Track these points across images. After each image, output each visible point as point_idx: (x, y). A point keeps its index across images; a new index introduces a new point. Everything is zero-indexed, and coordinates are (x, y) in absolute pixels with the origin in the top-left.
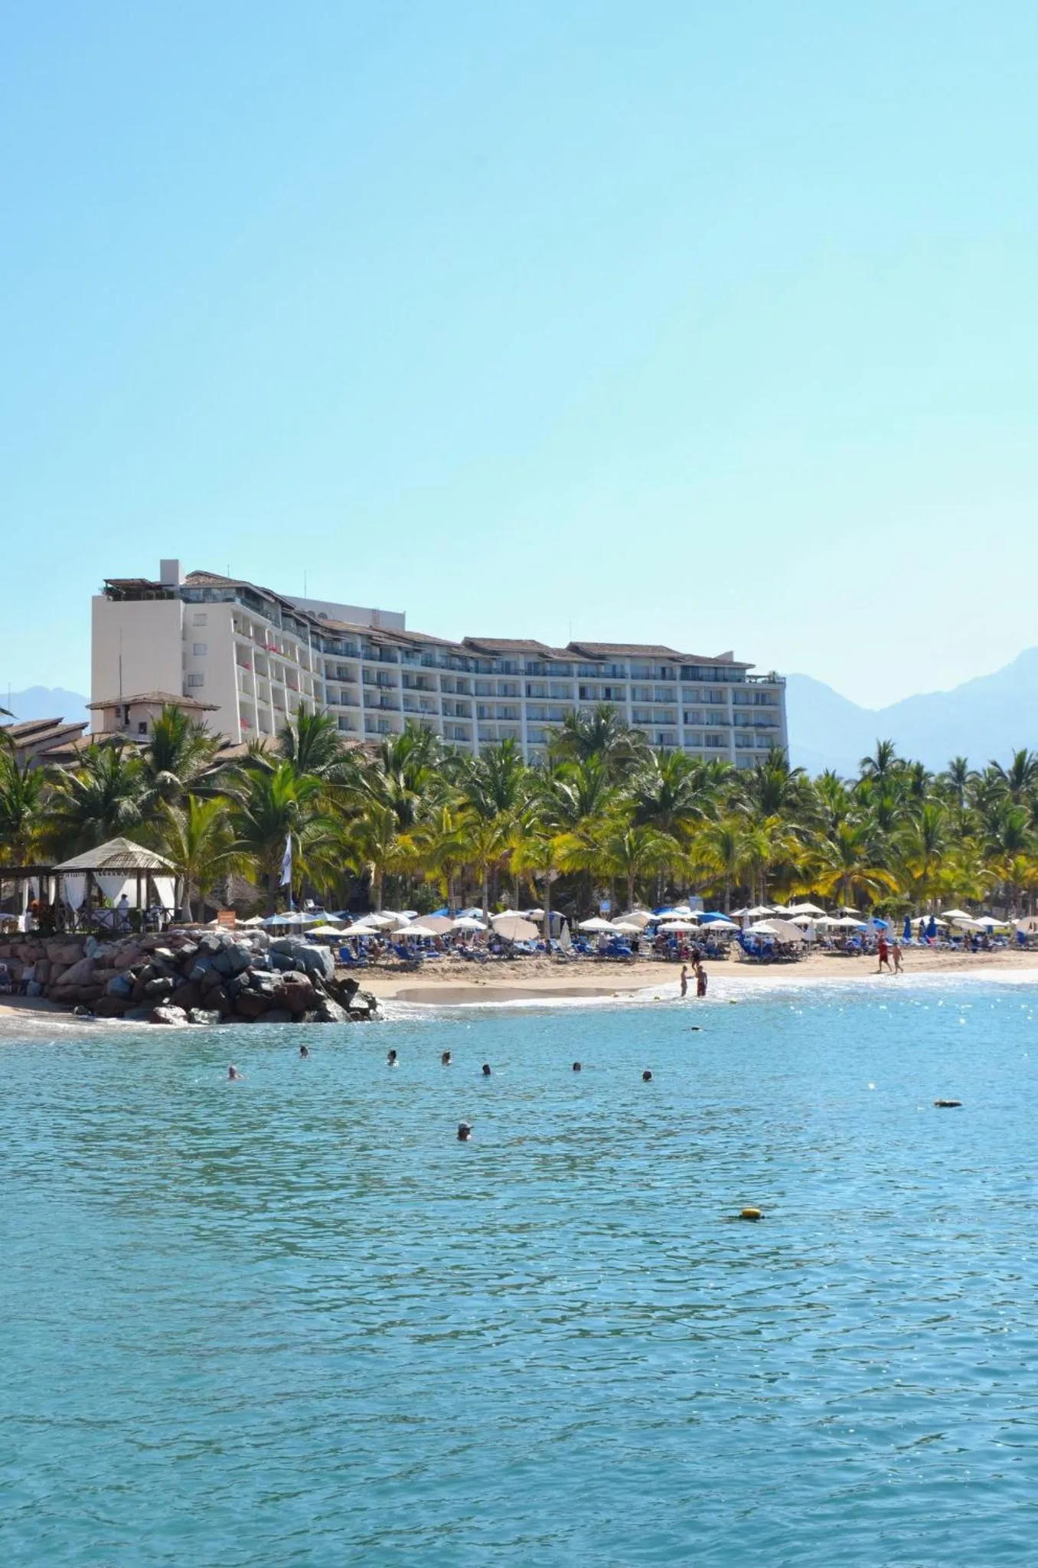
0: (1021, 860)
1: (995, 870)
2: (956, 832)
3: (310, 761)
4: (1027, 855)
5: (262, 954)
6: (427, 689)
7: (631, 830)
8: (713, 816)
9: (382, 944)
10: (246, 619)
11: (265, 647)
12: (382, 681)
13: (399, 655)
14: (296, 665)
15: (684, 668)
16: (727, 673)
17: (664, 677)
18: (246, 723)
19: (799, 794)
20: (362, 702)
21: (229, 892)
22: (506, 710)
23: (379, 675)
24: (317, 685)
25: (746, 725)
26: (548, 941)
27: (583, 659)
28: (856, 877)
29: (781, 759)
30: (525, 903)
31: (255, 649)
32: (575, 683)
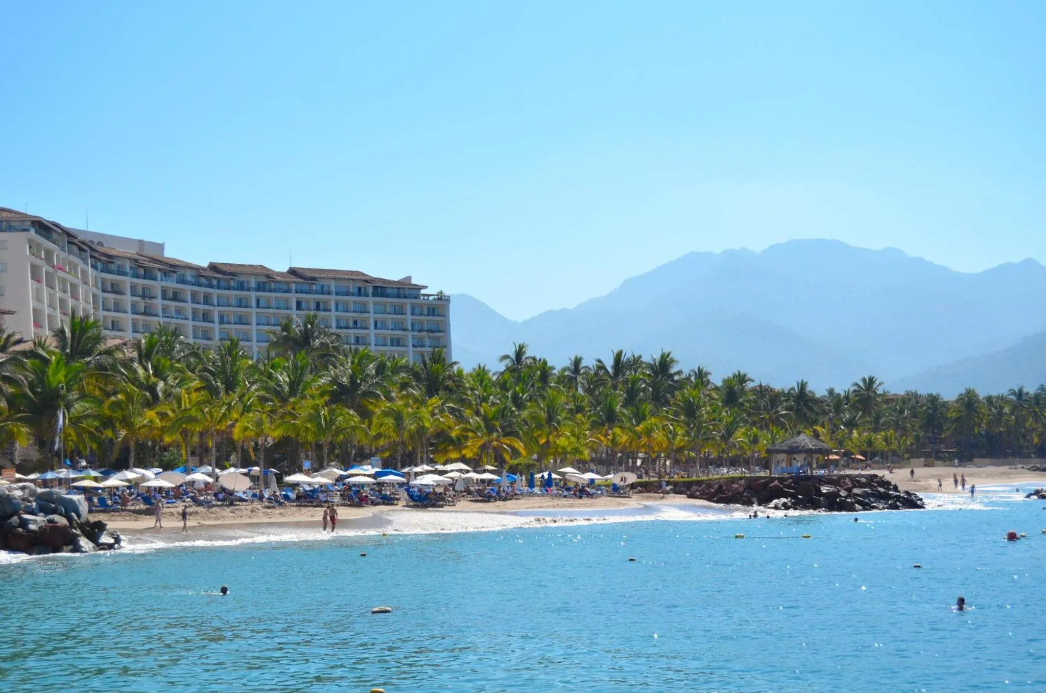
0: (617, 431)
1: (599, 439)
2: (571, 410)
3: (80, 353)
4: (620, 427)
5: (30, 502)
6: (180, 301)
7: (326, 408)
8: (390, 399)
9: (131, 494)
10: (39, 245)
11: (53, 267)
12: (146, 294)
13: (159, 274)
14: (78, 281)
15: (375, 288)
16: (407, 292)
17: (359, 294)
18: (37, 324)
19: (454, 381)
20: (129, 310)
21: (17, 453)
22: (240, 317)
23: (143, 289)
24: (94, 296)
25: (420, 331)
26: (261, 491)
27: (299, 280)
28: (495, 443)
29: (440, 356)
30: (246, 462)
31: (45, 268)
32: (293, 298)
